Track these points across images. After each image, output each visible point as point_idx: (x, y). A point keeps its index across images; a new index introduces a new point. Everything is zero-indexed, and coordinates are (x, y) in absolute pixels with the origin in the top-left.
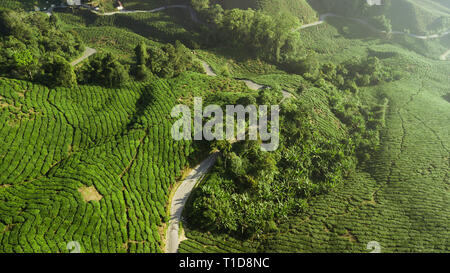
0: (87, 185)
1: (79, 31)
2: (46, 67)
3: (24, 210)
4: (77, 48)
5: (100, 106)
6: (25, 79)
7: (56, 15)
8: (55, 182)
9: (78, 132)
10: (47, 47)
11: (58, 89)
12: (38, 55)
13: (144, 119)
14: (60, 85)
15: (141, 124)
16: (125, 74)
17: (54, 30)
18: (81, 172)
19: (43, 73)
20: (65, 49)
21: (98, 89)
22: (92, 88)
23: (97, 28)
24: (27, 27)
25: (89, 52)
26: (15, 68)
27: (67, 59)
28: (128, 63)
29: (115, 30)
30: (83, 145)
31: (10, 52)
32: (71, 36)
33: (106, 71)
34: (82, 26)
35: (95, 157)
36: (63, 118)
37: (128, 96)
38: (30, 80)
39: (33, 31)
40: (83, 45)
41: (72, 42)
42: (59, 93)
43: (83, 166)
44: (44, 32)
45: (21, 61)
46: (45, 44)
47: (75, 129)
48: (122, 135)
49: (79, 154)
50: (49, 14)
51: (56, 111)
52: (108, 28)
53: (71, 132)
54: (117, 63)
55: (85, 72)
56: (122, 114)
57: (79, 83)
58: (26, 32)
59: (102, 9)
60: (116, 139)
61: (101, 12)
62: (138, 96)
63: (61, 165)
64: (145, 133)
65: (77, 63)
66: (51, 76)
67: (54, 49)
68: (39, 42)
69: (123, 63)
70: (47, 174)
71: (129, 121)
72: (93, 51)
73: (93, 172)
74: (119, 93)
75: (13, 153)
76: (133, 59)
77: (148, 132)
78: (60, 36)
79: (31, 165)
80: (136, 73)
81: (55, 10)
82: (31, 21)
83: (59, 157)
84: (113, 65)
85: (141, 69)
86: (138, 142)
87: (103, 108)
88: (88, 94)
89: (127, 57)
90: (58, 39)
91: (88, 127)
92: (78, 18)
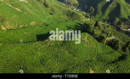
0: (93, 70)
1: (114, 31)
2: (100, 37)
3: (77, 66)
4: (110, 35)
5: (108, 52)
6: (94, 37)
7: (110, 25)
8: (86, 64)
9: (99, 56)
10: (103, 32)
11: (100, 43)
12: (100, 33)
13: (119, 63)
14: (101, 42)
15: (117, 64)
16: (120, 48)
17: (107, 29)
18: (93, 66)
19: (99, 37)
20: (107, 34)
21: (110, 48)
22: (108, 47)
23: (119, 33)
24: (101, 26)
25: (113, 37)
26: (93, 34)
27: (106, 37)
28: (123, 45)
29: (124, 35)
30: (98, 59)
31: (95, 30)
32: (110, 32)
33: (115, 44)
34: (115, 31)
35: (99, 64)
36: (97, 50)
37: (117, 54)
38: (95, 38)
39: (102, 27)
40: (112, 35)
41: (110, 33)
42: (100, 44)
43: (95, 65)
44: (105, 28)
45: (96, 33)
46: (103, 31)
47: (98, 54)
48: (109, 63)
49: (96, 61)
50: (108, 25)
51: (96, 48)
52: (122, 34)
53: (97, 55)
54: (119, 43)
55: (109, 42)
56: (113, 58)
57: (106, 44)
58: (100, 27)
59: (124, 28)
60: (107, 63)
61: (123, 29)
62: (121, 56)
63: (90, 61)
64: (116, 67)
65: (108, 39)
66: (100, 39)
67: (104, 33)
68: (102, 30)
69: (121, 44)
70: (86, 61)
71: (114, 61)
72: (114, 38)
73: (96, 68)
74: (115, 52)
75: (82, 52)
76: (125, 45)
77: (118, 67)
78: (108, 31)
79: (84, 57)
80: (124, 49)
81: (110, 24)
82: (103, 25)
83: (90, 59)
84: (118, 44)
85: (126, 48)
86: (113, 68)
87: (108, 53)
88: (107, 48)
89: (124, 44)
90: (107, 31)
91: (102, 56)
92: (115, 28)
